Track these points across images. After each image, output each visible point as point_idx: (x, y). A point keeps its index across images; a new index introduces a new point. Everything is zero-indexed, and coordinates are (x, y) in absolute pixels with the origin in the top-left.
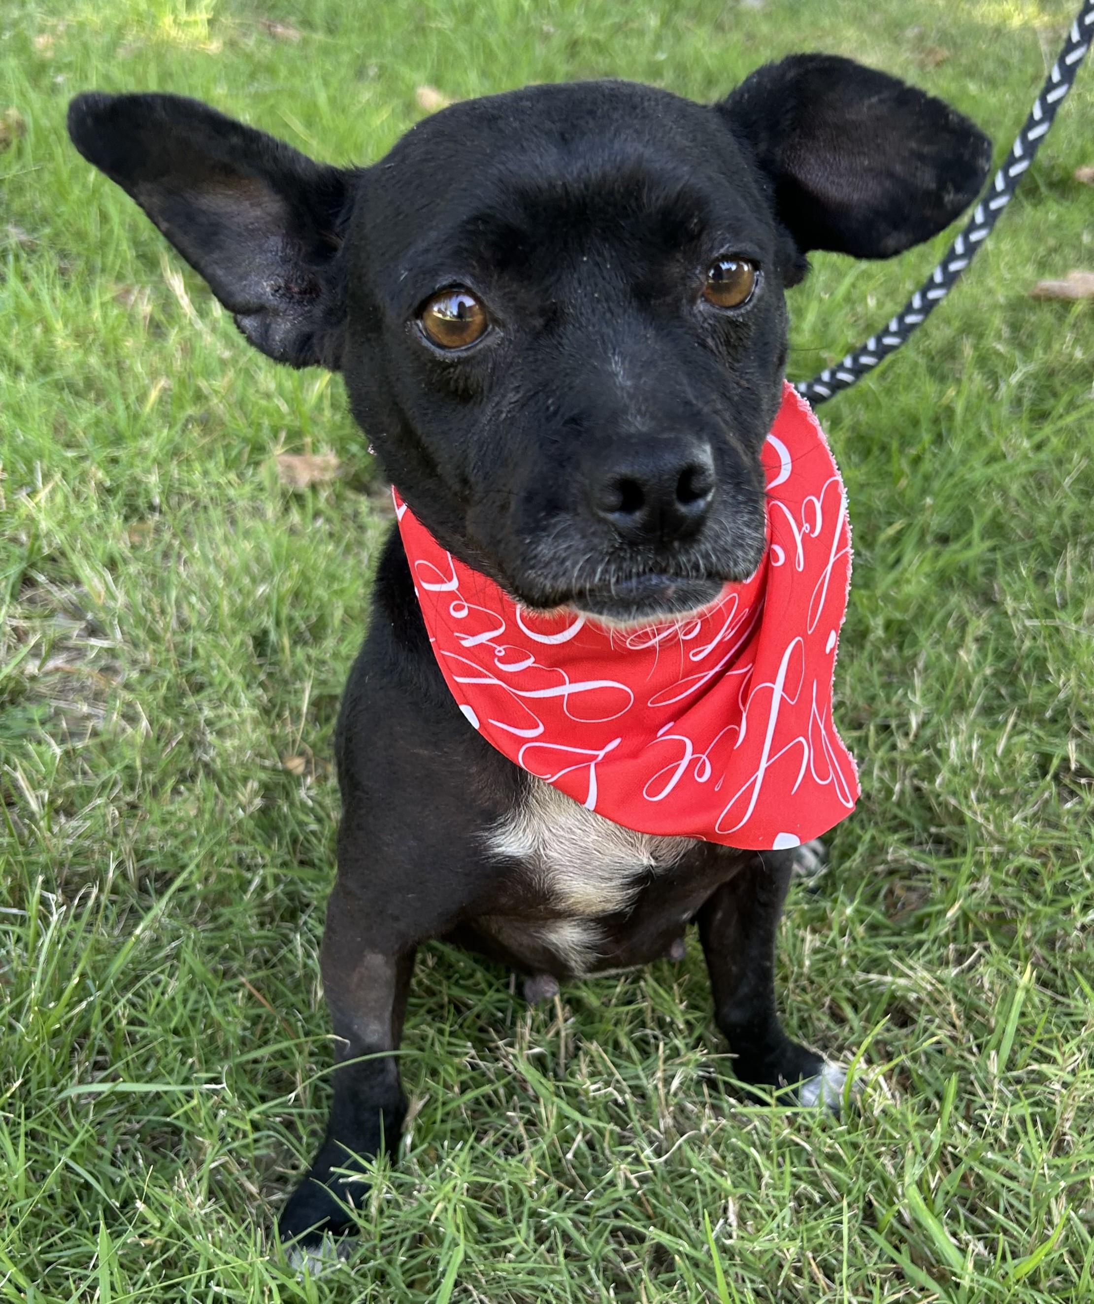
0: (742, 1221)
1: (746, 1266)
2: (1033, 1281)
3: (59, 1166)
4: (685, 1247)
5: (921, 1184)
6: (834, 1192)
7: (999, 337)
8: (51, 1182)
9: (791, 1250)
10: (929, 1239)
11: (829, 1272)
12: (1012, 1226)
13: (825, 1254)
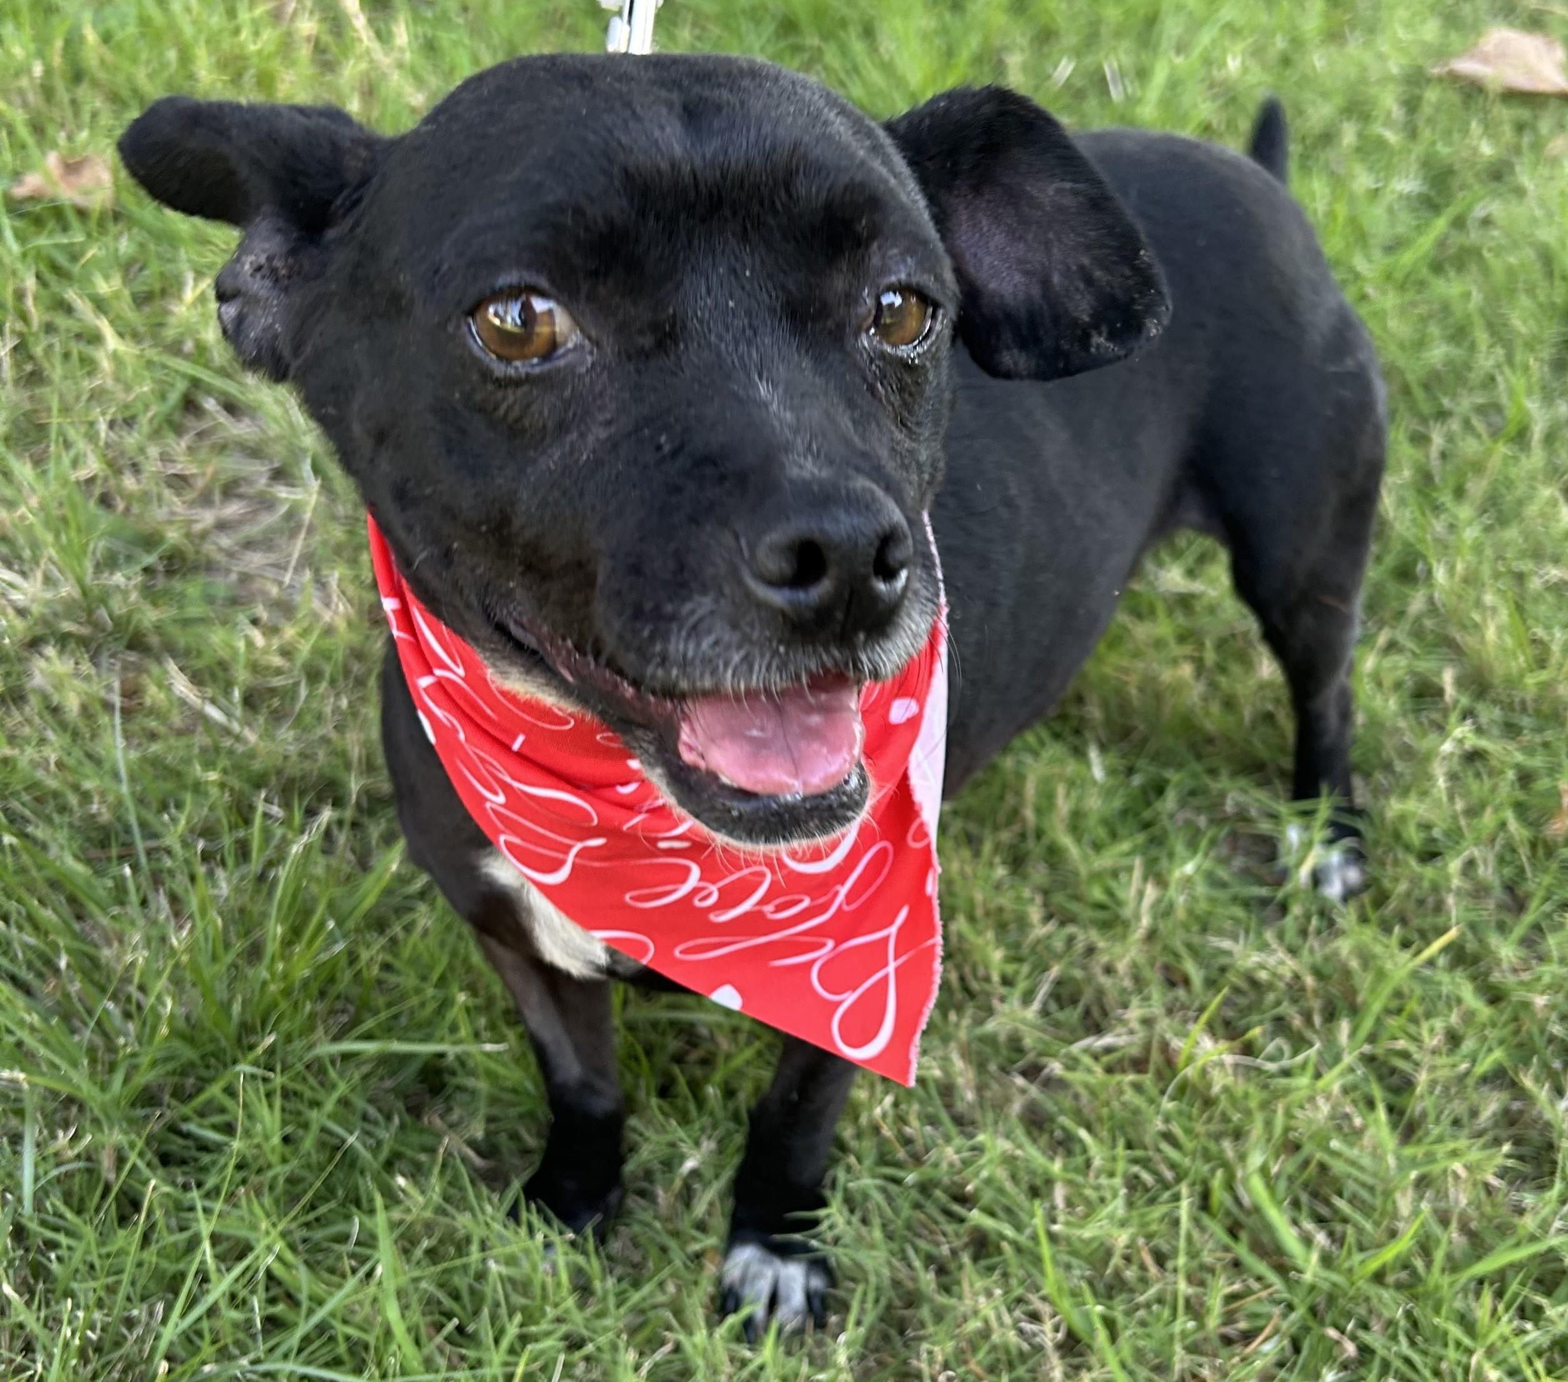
0: (1069, 1203)
1: (1074, 1253)
2: (1379, 1277)
3: (315, 1128)
4: (1009, 1231)
5: (1264, 1170)
6: (1169, 1175)
7: (1388, 123)
8: (308, 1143)
9: (1122, 1238)
10: (1268, 1227)
11: (1161, 1259)
12: (1357, 1217)
13: (1156, 1241)
